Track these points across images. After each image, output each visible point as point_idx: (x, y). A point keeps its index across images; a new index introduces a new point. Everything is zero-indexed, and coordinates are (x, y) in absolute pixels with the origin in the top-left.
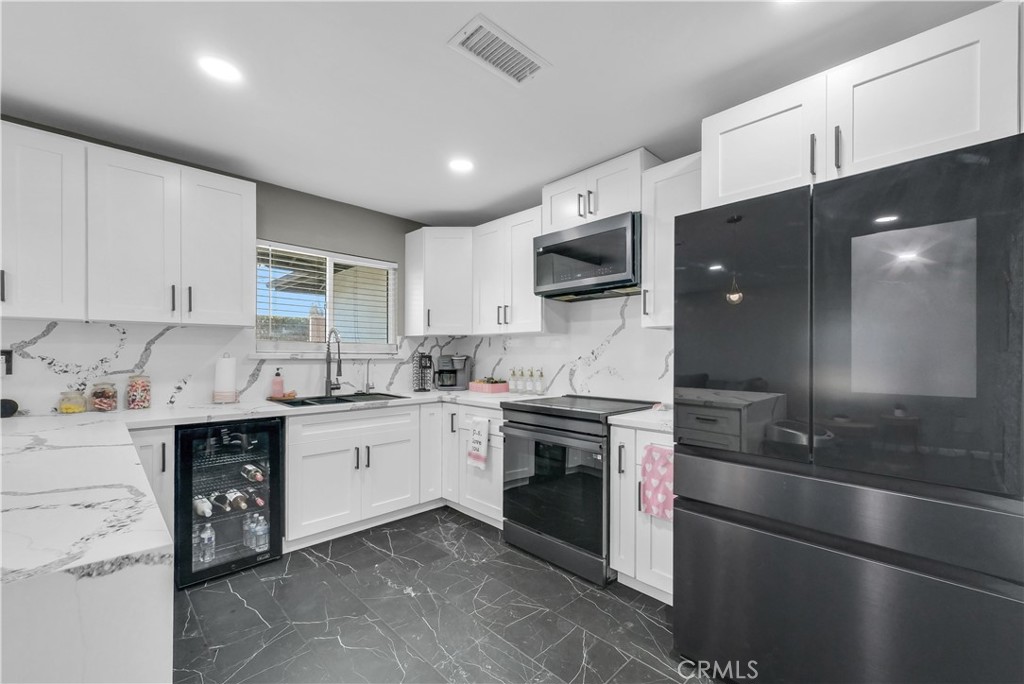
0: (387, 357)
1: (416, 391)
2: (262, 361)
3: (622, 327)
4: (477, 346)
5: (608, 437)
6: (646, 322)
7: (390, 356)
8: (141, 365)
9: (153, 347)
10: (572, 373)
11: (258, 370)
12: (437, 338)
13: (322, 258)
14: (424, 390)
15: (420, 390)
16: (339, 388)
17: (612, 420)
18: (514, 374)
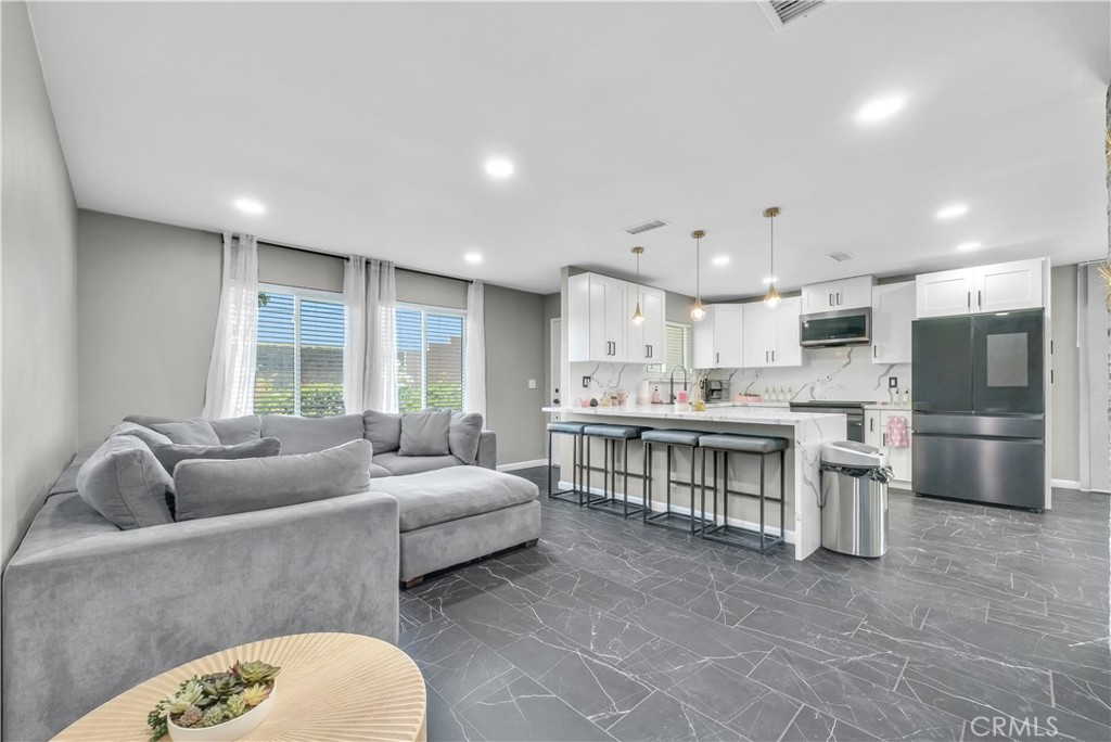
3: (850, 362)
4: (732, 375)
5: (863, 415)
6: (875, 361)
8: (618, 384)
9: (621, 375)
10: (812, 389)
12: (705, 370)
17: (866, 407)
18: (767, 391)
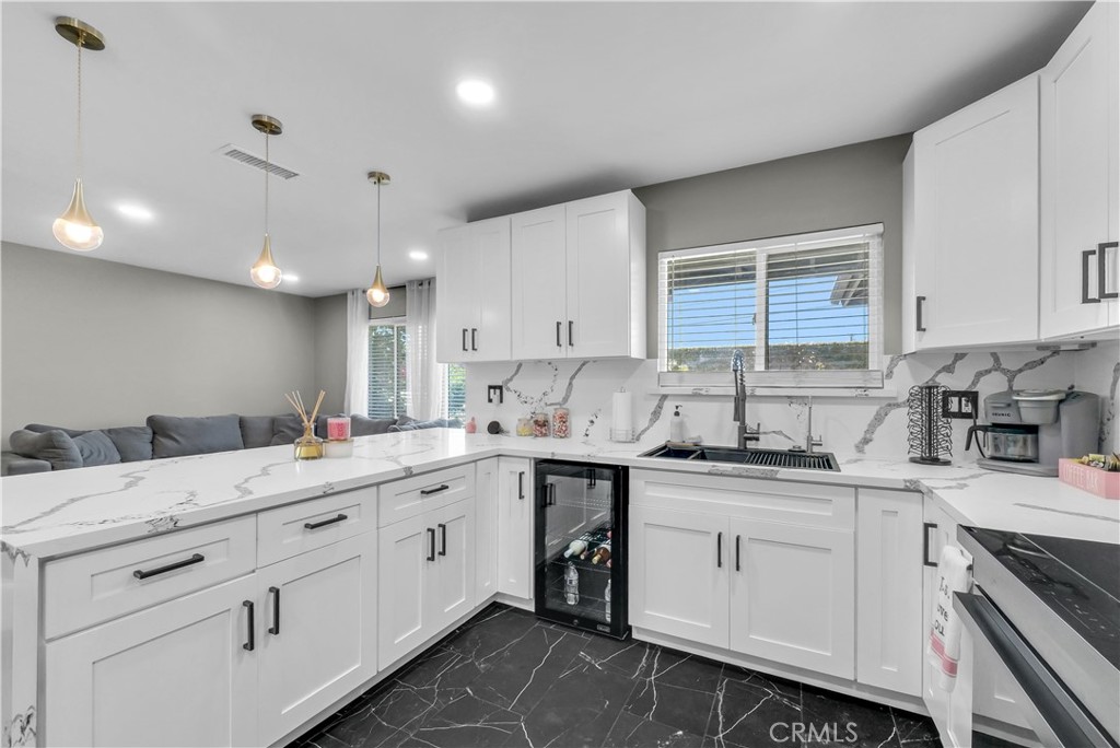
0: (853, 393)
1: (913, 460)
2: (665, 397)
7: (859, 391)
8: (566, 399)
9: (574, 382)
11: (660, 407)
12: (995, 351)
13: (750, 253)
14: (935, 461)
15: (923, 461)
16: (757, 439)
